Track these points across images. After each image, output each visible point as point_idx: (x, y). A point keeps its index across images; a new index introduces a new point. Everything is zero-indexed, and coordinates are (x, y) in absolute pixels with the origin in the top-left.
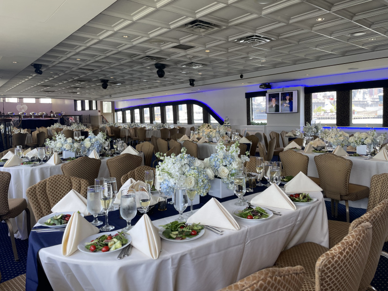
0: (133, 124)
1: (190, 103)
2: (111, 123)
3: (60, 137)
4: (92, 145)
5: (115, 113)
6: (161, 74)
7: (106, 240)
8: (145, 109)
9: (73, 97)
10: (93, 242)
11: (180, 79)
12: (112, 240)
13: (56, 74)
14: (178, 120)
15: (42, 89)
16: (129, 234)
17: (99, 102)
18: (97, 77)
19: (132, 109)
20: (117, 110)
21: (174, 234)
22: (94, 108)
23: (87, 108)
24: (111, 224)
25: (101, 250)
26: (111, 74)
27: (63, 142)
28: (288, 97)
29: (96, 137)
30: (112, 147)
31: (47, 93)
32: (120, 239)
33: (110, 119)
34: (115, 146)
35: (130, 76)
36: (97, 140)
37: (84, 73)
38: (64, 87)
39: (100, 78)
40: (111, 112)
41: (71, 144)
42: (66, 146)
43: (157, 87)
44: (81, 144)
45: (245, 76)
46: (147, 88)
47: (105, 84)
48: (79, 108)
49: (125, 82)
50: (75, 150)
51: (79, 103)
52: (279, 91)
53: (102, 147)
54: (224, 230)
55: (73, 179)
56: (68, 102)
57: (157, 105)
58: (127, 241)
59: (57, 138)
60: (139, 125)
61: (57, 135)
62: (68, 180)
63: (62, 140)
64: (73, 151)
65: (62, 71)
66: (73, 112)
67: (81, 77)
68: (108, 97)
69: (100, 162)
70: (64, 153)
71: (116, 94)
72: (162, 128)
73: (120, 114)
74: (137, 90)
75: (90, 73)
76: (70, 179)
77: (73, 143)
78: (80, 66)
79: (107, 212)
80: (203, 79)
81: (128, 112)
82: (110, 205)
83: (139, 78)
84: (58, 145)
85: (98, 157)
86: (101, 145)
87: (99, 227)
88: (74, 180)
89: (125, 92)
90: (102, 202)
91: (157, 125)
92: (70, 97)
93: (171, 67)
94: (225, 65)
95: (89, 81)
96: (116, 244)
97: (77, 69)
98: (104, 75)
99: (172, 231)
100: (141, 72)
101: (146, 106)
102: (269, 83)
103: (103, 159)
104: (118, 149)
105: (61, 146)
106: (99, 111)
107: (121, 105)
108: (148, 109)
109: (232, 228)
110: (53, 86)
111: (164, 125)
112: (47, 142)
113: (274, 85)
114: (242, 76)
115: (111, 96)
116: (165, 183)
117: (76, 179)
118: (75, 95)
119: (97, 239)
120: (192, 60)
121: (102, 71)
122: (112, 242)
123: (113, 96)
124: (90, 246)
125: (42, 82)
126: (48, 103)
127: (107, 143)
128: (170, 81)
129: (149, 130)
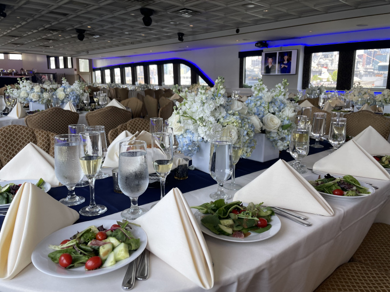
0: (113, 85)
1: (177, 63)
2: (89, 82)
3: (24, 83)
4: (67, 96)
5: (93, 73)
6: (147, 22)
7: (93, 242)
8: (126, 68)
9: (45, 52)
10: (65, 246)
11: (167, 33)
12: (107, 240)
13: (24, 20)
14: (164, 81)
15: (9, 40)
16: (140, 226)
17: (74, 59)
18: (71, 25)
19: (112, 68)
20: (95, 69)
21: (226, 224)
22: (70, 66)
23: (62, 66)
24: (100, 203)
25: (84, 264)
26: (89, 22)
27: (28, 91)
28: (286, 58)
29: (72, 87)
30: (92, 101)
31: (15, 46)
32: (124, 239)
33: (87, 79)
34: (95, 100)
35: (110, 26)
36: (73, 91)
37: (56, 19)
38: (35, 38)
39: (75, 27)
40: (88, 71)
41: (40, 94)
42: (33, 96)
43: (140, 42)
44: (53, 95)
45: (242, 30)
46: (129, 43)
47: (81, 34)
48: (53, 66)
49: (104, 34)
50: (45, 101)
51: (52, 59)
52: (277, 50)
53: (80, 100)
54: (308, 215)
55: (37, 132)
56: (40, 59)
57: (140, 64)
58: (138, 243)
59: (21, 86)
60: (120, 85)
61: (21, 82)
62: (30, 133)
63: (28, 88)
64: (42, 103)
65: (31, 15)
66: (46, 70)
67: (53, 24)
68: (85, 53)
69: (78, 117)
70: (31, 105)
71: (94, 50)
72: (146, 89)
73: (98, 73)
74: (117, 46)
75: (64, 19)
76: (33, 132)
77: (42, 92)
78: (51, 9)
79: (93, 182)
80: (193, 33)
81: (107, 72)
82: (98, 169)
83: (122, 29)
84: (23, 94)
85: (74, 110)
86: (78, 98)
87: (77, 208)
88: (40, 134)
89: (104, 48)
90: (83, 163)
91: (141, 85)
92: (42, 52)
93: (160, 14)
94: (221, 15)
95: (63, 30)
96: (117, 250)
97: (47, 13)
98: (80, 22)
99: (220, 218)
100: (124, 20)
101: (127, 65)
102: (266, 41)
103: (81, 113)
104: (100, 103)
105: (26, 95)
106: (75, 70)
107: (100, 64)
108: (130, 68)
109: (323, 211)
110: (21, 37)
111: (149, 85)
112: (8, 91)
113: (271, 43)
114: (238, 31)
115: (88, 52)
116: (185, 135)
117: (42, 132)
118: (47, 50)
119: (75, 237)
120: (185, 6)
121: (78, 16)
122: (108, 247)
123: (90, 52)
124: (59, 255)
125: (9, 31)
126: (18, 59)
127: (87, 95)
128: (156, 35)
129: (131, 91)
